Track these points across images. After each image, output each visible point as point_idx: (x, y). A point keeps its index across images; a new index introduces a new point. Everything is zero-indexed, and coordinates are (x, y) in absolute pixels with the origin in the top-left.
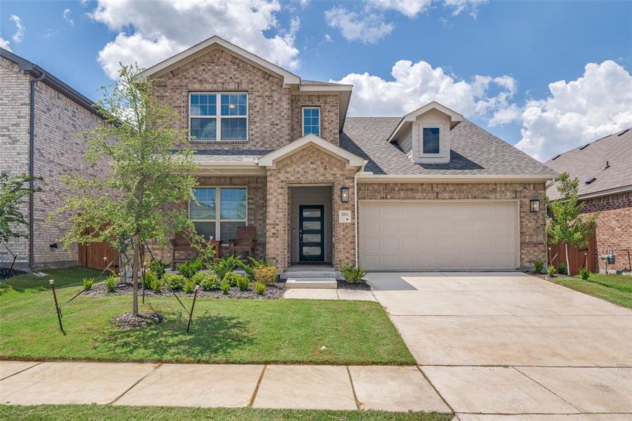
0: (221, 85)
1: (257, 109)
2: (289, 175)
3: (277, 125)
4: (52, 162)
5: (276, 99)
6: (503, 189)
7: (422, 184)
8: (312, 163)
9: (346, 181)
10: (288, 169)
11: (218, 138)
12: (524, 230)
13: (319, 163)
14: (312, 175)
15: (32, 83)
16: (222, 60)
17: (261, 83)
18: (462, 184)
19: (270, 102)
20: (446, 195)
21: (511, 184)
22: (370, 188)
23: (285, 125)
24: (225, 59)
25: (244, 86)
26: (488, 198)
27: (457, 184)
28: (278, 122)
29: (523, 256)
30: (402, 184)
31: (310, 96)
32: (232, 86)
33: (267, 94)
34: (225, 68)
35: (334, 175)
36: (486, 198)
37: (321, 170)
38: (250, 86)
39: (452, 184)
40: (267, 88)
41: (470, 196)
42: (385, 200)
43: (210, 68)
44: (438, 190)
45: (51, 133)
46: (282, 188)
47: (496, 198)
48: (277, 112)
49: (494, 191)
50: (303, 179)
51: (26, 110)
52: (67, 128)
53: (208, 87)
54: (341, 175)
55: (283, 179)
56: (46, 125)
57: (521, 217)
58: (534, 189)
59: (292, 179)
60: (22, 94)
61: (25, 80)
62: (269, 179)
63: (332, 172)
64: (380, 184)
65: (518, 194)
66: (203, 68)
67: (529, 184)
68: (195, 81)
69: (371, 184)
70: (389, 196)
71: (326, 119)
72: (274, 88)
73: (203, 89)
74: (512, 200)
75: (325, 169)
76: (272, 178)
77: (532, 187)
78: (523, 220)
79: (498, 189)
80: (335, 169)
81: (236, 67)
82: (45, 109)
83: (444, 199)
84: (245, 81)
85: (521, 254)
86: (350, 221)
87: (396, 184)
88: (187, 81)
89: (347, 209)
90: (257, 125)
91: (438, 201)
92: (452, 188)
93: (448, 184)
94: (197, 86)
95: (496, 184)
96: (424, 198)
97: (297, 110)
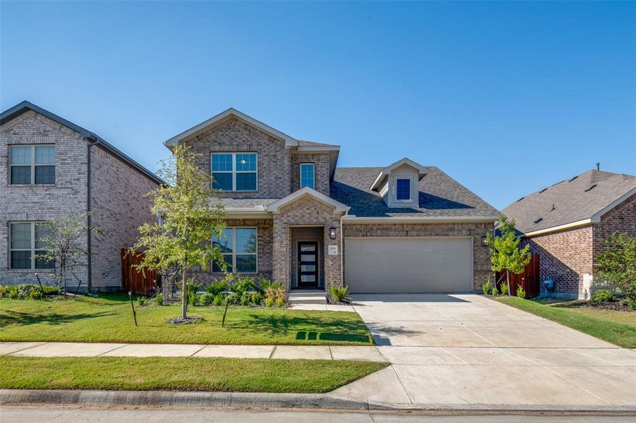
0: (236, 147)
1: (265, 166)
2: (290, 218)
3: (280, 178)
4: (103, 208)
5: (279, 158)
6: (460, 228)
7: (395, 225)
8: (308, 209)
9: (334, 223)
10: (290, 214)
11: (234, 189)
12: (477, 260)
13: (313, 209)
14: (308, 218)
15: (89, 146)
16: (237, 127)
17: (267, 145)
18: (427, 224)
19: (274, 160)
20: (414, 233)
21: (466, 224)
22: (354, 228)
23: (287, 178)
24: (239, 126)
25: (254, 148)
26: (448, 235)
27: (423, 224)
28: (281, 176)
29: (476, 282)
30: (379, 225)
31: (306, 155)
32: (245, 148)
33: (272, 153)
34: (239, 134)
35: (324, 218)
36: (446, 235)
37: (315, 214)
38: (259, 148)
39: (419, 224)
40: (272, 149)
41: (433, 234)
42: (366, 238)
43: (227, 133)
44: (408, 229)
45: (101, 184)
46: (285, 228)
47: (454, 235)
48: (281, 168)
49: (453, 229)
50: (300, 222)
51: (85, 168)
52: (113, 180)
53: (226, 148)
54: (330, 218)
55: (285, 221)
56: (98, 179)
57: (474, 250)
58: (485, 228)
59: (293, 221)
60: (82, 155)
61: (84, 144)
62: (275, 221)
63: (323, 216)
64: (361, 225)
65: (472, 231)
66: (221, 133)
67: (481, 224)
68: (216, 143)
69: (354, 225)
70: (368, 234)
71: (319, 173)
72: (278, 149)
73: (222, 150)
74: (468, 237)
75: (318, 213)
76: (277, 221)
77: (483, 227)
78: (476, 252)
79: (456, 228)
80: (325, 213)
81: (247, 132)
82: (97, 166)
83: (413, 236)
84: (255, 143)
85: (474, 280)
86: (337, 254)
87: (375, 225)
88: (209, 143)
89: (335, 244)
90: (264, 178)
91: (408, 238)
92: (419, 227)
93: (415, 224)
94: (217, 148)
95: (454, 224)
96: (397, 236)
97: (296, 166)
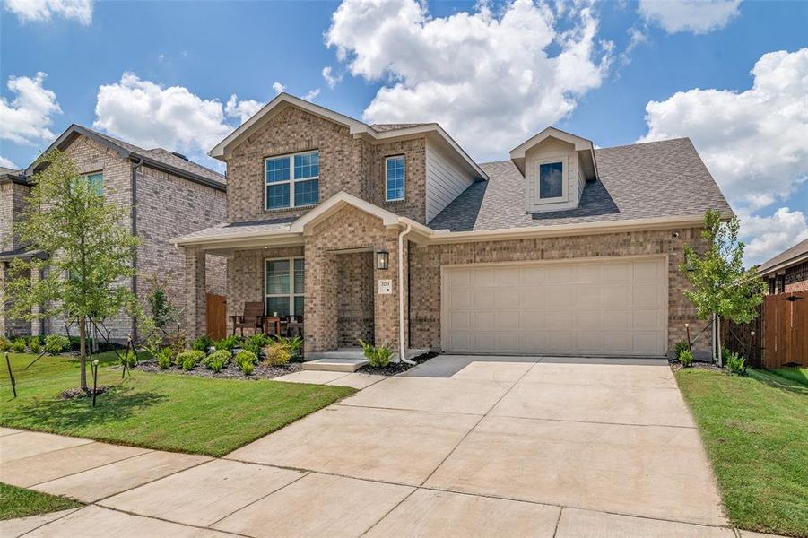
0: (292, 146)
1: (328, 167)
2: (327, 241)
3: (348, 183)
4: (162, 242)
5: (347, 153)
6: (641, 240)
7: (522, 241)
8: (350, 225)
9: (387, 244)
10: (326, 234)
11: (292, 205)
12: (675, 298)
13: (357, 224)
14: (349, 238)
15: (134, 169)
16: (293, 118)
17: (331, 137)
18: (578, 237)
19: (340, 157)
20: (555, 253)
21: (653, 231)
22: (455, 250)
23: (356, 182)
24: (296, 116)
25: (315, 144)
26: (618, 254)
27: (571, 237)
28: (348, 180)
29: (672, 337)
30: (494, 242)
31: (392, 143)
32: (303, 145)
33: (337, 148)
34: (296, 126)
35: (373, 237)
36: (613, 254)
37: (360, 231)
38: (321, 142)
39: (564, 238)
40: (338, 142)
41: (590, 253)
42: (473, 265)
43: (282, 128)
44: (543, 247)
45: (159, 214)
46: (319, 256)
47: (630, 254)
48: (348, 168)
49: (626, 243)
50: (340, 245)
51: (129, 196)
53: (281, 149)
54: (381, 237)
55: (320, 246)
56: (152, 208)
57: (670, 279)
58: (692, 237)
59: (330, 245)
60: (126, 181)
61: (128, 166)
62: (307, 247)
63: (371, 234)
64: (466, 244)
65: (665, 246)
66: (275, 130)
67: (684, 230)
68: (270, 145)
70: (478, 259)
71: (411, 168)
72: (345, 141)
73: (276, 153)
74: (659, 255)
75: (364, 231)
76: (310, 246)
77: (688, 234)
78: (673, 283)
79: (633, 240)
80: (375, 230)
81: (307, 123)
82: (151, 192)
83: (553, 258)
84: (315, 137)
85: (669, 333)
86: (390, 292)
87: (488, 242)
88: (262, 146)
89: (387, 277)
90: (328, 185)
91: (544, 261)
92: (563, 243)
93: (557, 238)
94: (271, 151)
95: (629, 233)
96: (525, 259)
97: (379, 162)
